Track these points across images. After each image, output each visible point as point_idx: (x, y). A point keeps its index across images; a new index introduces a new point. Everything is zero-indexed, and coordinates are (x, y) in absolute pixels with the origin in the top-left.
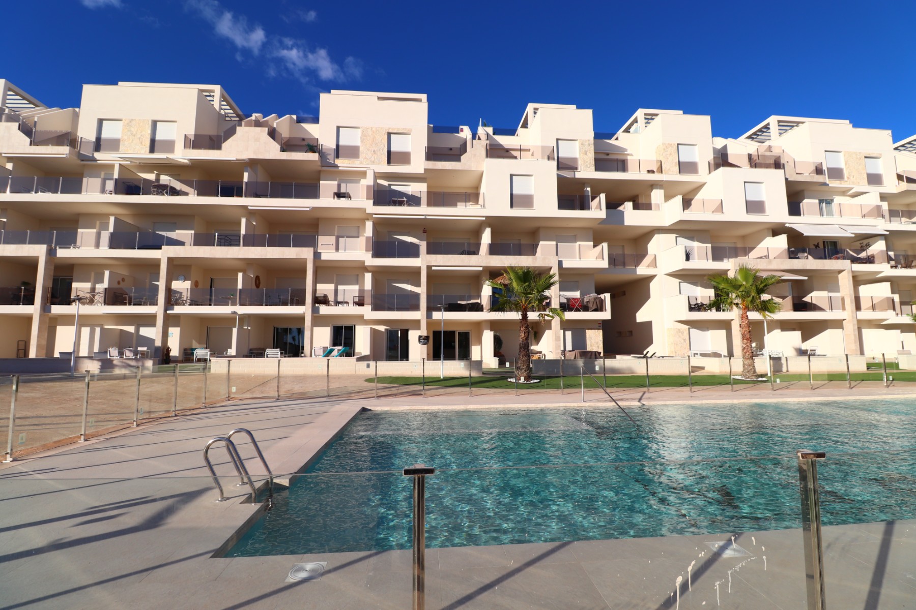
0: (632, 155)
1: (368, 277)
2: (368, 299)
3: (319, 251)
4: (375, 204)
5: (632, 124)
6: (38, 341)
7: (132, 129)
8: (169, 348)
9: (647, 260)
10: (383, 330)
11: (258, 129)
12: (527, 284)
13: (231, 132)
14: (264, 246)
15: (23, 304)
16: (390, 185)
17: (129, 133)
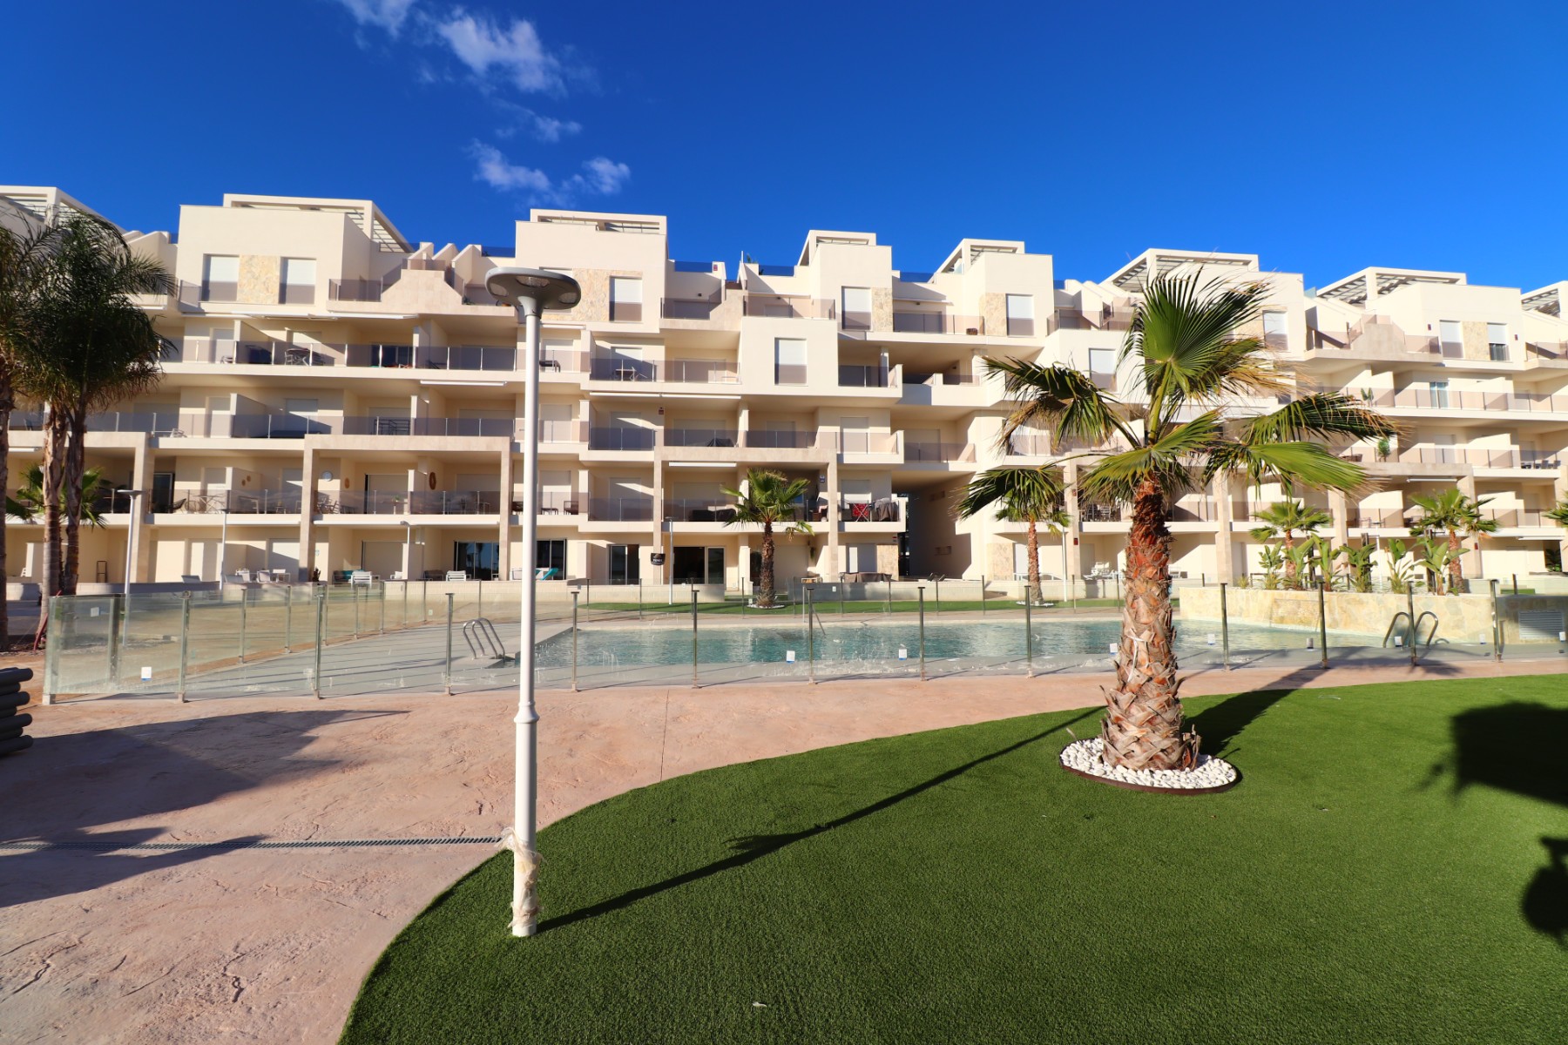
0: (951, 304)
1: (584, 476)
2: (583, 504)
3: (516, 441)
4: (594, 376)
5: (954, 261)
6: (138, 561)
7: (253, 269)
8: (317, 570)
9: (966, 452)
10: (605, 546)
11: (431, 273)
12: (769, 492)
13: (392, 278)
14: (444, 434)
15: (115, 512)
16: (613, 348)
17: (249, 275)
